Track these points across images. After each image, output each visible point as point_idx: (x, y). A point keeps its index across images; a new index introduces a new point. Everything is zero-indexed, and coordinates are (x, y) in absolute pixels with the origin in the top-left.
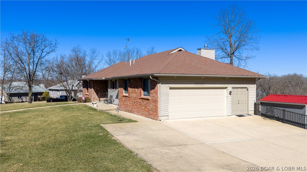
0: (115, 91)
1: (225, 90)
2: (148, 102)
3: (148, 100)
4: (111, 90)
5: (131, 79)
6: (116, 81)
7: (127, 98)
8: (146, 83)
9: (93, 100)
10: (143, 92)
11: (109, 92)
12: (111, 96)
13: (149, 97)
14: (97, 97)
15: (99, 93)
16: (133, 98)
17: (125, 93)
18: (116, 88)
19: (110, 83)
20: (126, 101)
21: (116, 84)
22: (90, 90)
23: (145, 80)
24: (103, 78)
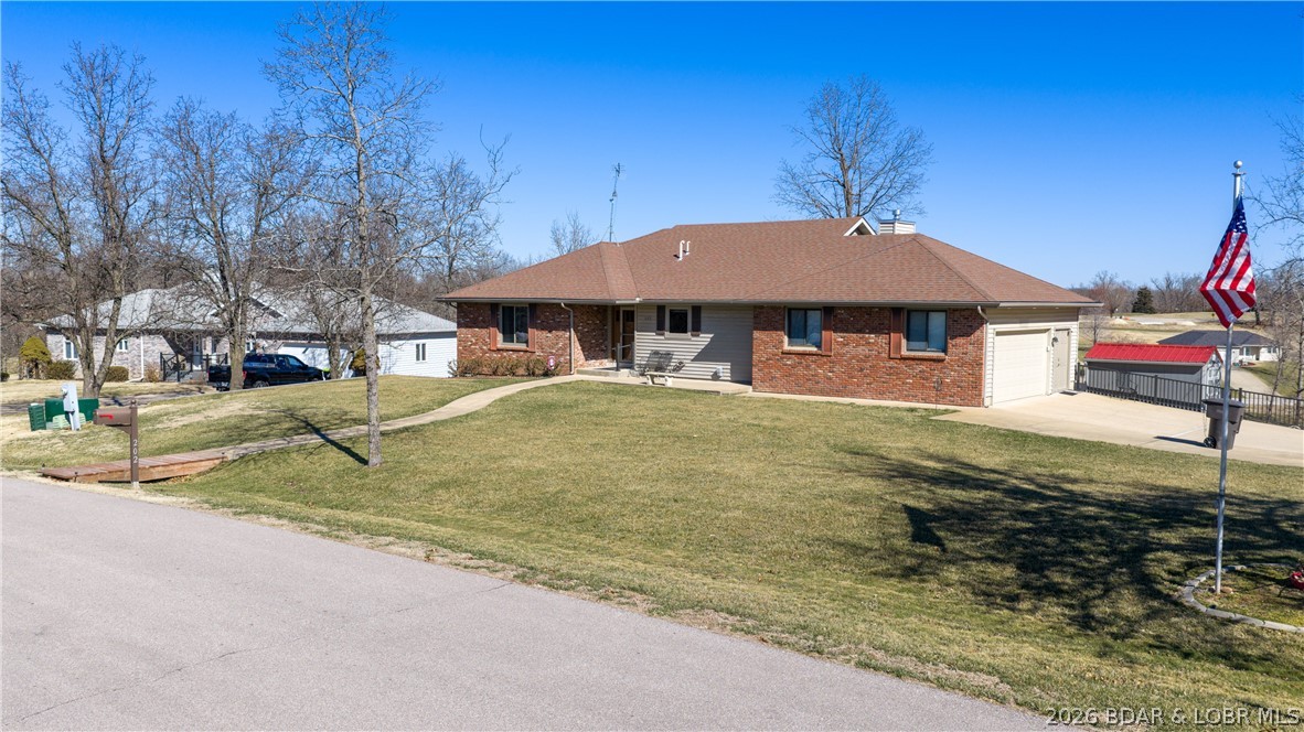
0: (689, 340)
1: (1045, 335)
2: (940, 365)
3: (941, 361)
4: (663, 335)
5: (840, 308)
6: (697, 309)
7: (811, 358)
8: (917, 320)
9: (573, 366)
10: (904, 342)
11: (646, 343)
12: (656, 353)
13: (942, 354)
14: (582, 357)
15: (587, 345)
16: (853, 358)
17: (790, 344)
18: (697, 329)
19: (654, 315)
20: (808, 367)
21: (702, 319)
22: (545, 334)
23: (913, 315)
24: (638, 299)
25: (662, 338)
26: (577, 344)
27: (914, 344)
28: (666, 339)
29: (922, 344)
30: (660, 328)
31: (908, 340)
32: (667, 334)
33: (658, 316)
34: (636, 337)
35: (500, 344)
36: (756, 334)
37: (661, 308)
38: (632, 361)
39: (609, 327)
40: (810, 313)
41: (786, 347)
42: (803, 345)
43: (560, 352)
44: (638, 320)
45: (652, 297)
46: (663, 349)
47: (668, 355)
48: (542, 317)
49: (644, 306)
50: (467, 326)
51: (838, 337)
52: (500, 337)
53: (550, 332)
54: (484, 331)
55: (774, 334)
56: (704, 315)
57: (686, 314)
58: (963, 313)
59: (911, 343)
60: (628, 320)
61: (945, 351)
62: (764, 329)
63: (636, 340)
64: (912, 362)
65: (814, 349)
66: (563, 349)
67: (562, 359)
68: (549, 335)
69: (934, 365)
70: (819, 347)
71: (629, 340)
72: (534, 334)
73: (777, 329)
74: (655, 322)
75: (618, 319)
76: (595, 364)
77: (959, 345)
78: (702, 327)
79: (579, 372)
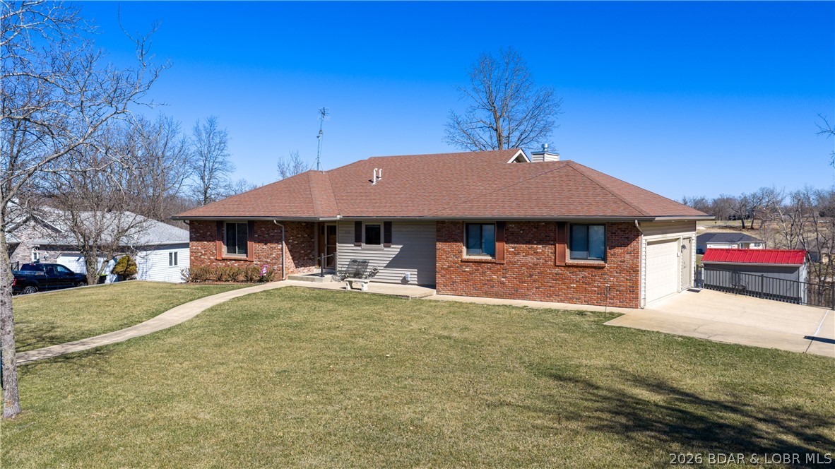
0: (382, 250)
1: (675, 244)
2: (600, 272)
3: (602, 268)
4: (360, 246)
5: (511, 223)
6: (388, 224)
7: (486, 266)
8: (579, 233)
9: (285, 273)
10: (568, 251)
11: (346, 253)
12: (354, 261)
13: (602, 262)
14: (293, 265)
15: (297, 255)
16: (523, 265)
17: (467, 254)
18: (388, 241)
19: (353, 229)
20: (483, 273)
21: (393, 233)
22: (262, 246)
23: (575, 228)
24: (338, 216)
25: (360, 248)
26: (288, 254)
27: (576, 253)
28: (363, 250)
29: (584, 254)
30: (357, 241)
31: (571, 250)
32: (363, 245)
33: (356, 231)
34: (338, 248)
35: (225, 254)
36: (439, 245)
37: (358, 224)
38: (334, 268)
39: (316, 240)
40: (485, 227)
41: (465, 256)
42: (479, 255)
43: (274, 261)
44: (339, 234)
45: (351, 214)
46: (360, 258)
47: (365, 263)
48: (259, 232)
49: (344, 222)
50: (197, 240)
51: (510, 248)
52: (224, 248)
53: (266, 244)
54: (211, 244)
55: (455, 245)
56: (394, 229)
57: (379, 228)
58: (620, 226)
59: (574, 252)
60: (331, 234)
61: (604, 259)
62: (446, 241)
63: (338, 251)
64: (575, 269)
65: (489, 258)
66: (277, 258)
67: (276, 267)
68: (265, 247)
69: (595, 272)
70: (493, 255)
71: (332, 250)
72: (253, 246)
73: (456, 241)
74: (354, 235)
75: (323, 233)
76: (304, 271)
77: (617, 255)
78: (393, 240)
79: (290, 278)
